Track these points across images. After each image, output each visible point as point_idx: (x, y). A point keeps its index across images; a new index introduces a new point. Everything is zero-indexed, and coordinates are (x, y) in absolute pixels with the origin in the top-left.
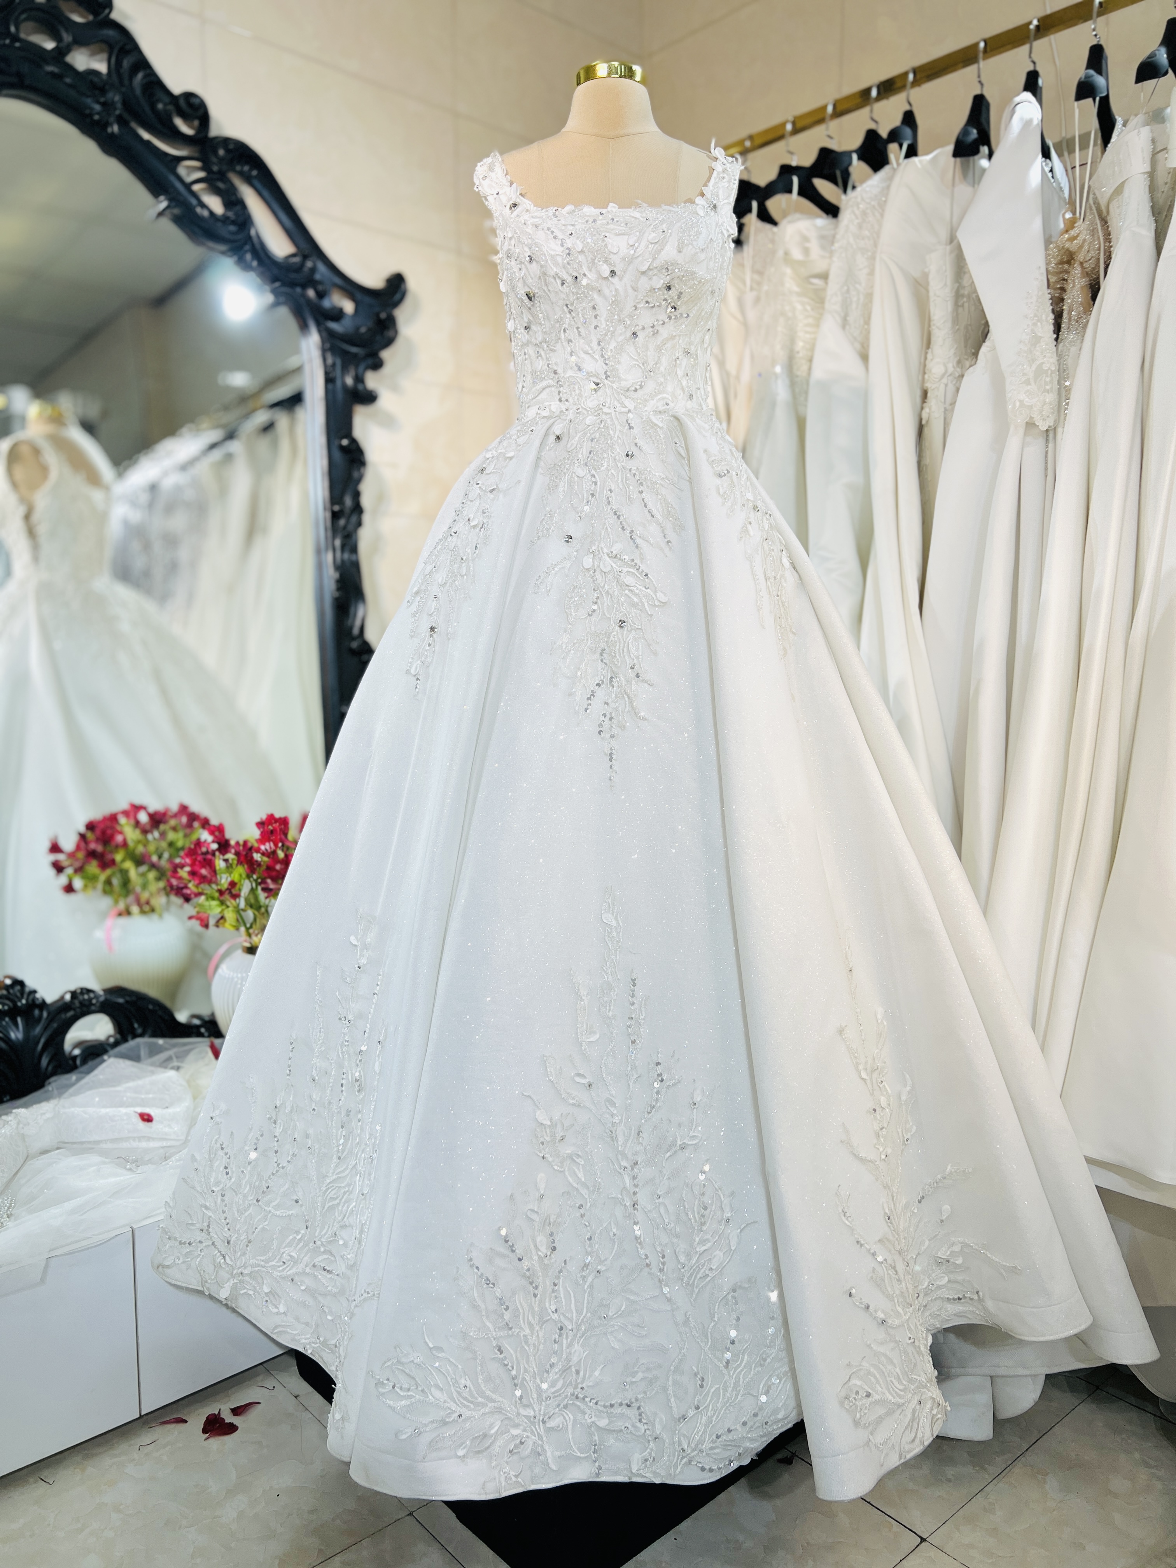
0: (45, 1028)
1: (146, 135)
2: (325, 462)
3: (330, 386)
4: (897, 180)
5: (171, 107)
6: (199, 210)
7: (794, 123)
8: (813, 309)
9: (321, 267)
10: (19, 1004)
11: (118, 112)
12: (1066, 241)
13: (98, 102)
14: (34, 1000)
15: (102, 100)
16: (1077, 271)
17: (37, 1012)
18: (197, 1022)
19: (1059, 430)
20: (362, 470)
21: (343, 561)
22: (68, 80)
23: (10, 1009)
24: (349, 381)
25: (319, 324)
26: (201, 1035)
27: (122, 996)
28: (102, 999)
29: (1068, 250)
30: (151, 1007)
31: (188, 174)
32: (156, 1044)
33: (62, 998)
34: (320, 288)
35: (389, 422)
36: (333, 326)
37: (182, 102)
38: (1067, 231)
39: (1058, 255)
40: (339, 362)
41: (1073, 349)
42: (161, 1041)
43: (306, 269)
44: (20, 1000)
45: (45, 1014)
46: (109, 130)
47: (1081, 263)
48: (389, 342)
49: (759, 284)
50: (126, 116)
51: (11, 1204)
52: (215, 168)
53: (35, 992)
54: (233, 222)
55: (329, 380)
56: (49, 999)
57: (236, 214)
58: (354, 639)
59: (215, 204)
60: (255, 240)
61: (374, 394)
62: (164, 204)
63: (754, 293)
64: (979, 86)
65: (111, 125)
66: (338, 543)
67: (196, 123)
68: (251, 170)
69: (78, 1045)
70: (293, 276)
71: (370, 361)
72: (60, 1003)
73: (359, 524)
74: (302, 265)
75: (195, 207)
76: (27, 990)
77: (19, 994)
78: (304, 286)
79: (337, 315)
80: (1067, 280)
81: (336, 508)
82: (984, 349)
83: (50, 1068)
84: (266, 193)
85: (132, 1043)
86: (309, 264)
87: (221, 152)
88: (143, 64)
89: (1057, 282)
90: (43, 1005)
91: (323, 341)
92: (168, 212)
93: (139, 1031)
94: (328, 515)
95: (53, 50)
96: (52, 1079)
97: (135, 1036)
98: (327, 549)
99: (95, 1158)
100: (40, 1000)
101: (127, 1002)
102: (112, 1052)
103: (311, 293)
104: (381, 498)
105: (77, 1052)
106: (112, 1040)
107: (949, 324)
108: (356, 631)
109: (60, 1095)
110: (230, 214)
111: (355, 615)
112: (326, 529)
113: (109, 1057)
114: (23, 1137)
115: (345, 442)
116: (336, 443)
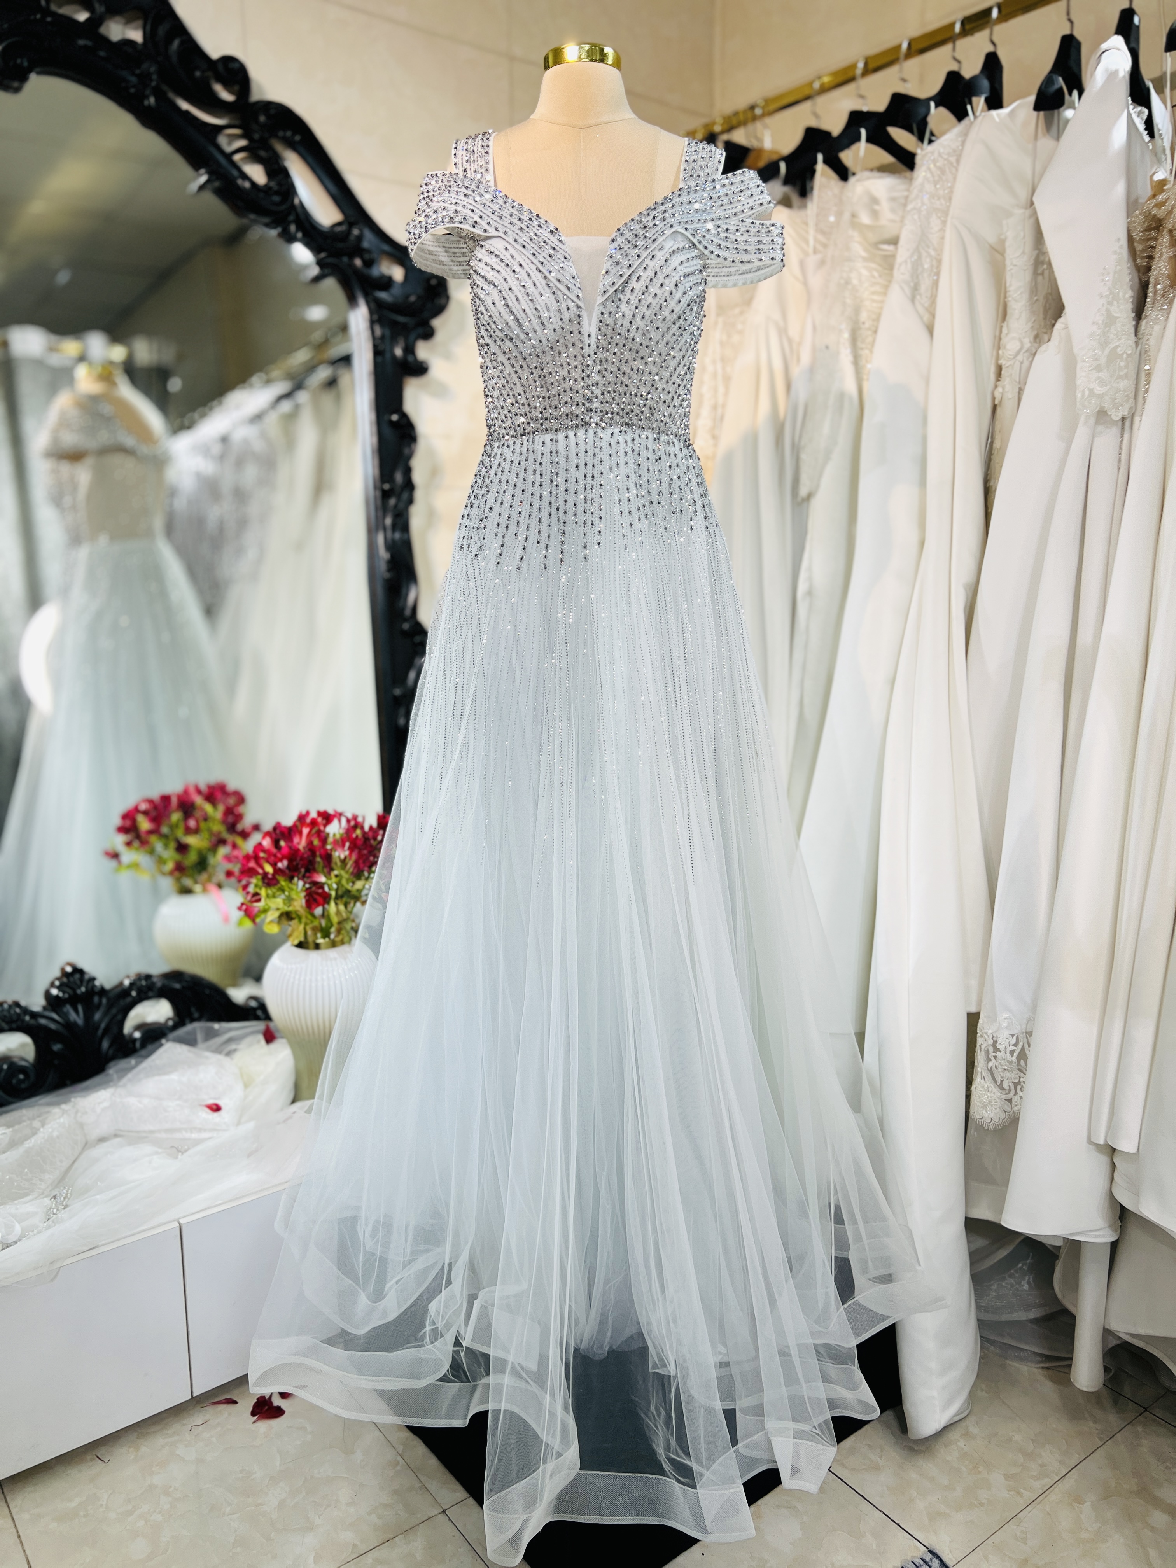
0: (105, 1014)
1: (184, 105)
2: (375, 440)
3: (380, 359)
4: (973, 135)
5: (209, 74)
6: (240, 182)
7: (866, 64)
8: (880, 276)
9: (368, 235)
10: (79, 992)
11: (154, 84)
12: (1153, 207)
13: (133, 74)
14: (94, 986)
15: (138, 72)
16: (1165, 239)
17: (96, 999)
18: (253, 1004)
19: (1137, 419)
20: (413, 446)
21: (393, 541)
22: (102, 54)
23: (70, 996)
24: (399, 352)
25: (367, 295)
26: (257, 1018)
27: (180, 982)
28: (159, 984)
29: (1155, 216)
30: (207, 991)
31: (230, 144)
32: (213, 1028)
33: (121, 984)
34: (367, 256)
35: (442, 391)
36: (383, 295)
37: (220, 67)
38: (1154, 196)
39: (1144, 222)
40: (388, 332)
41: (1157, 328)
42: (216, 1026)
43: (352, 238)
44: (79, 987)
45: (104, 1001)
46: (146, 103)
47: (1170, 231)
48: (439, 310)
49: (825, 246)
50: (165, 88)
51: (67, 1194)
52: (256, 136)
53: (94, 979)
54: (277, 193)
55: (378, 352)
56: (108, 986)
57: (280, 184)
58: (405, 620)
59: (257, 173)
60: (299, 210)
61: (425, 366)
62: (203, 179)
63: (818, 257)
64: (1068, 24)
65: (147, 97)
66: (388, 521)
67: (236, 88)
68: (294, 134)
69: (139, 1027)
70: (340, 245)
71: (420, 330)
72: (119, 990)
73: (411, 501)
74: (348, 233)
75: (235, 179)
76: (86, 977)
77: (78, 982)
78: (352, 256)
79: (387, 283)
80: (1155, 247)
81: (387, 486)
82: (1059, 325)
83: (111, 1052)
84: (310, 159)
85: (189, 1027)
86: (356, 232)
87: (262, 119)
88: (179, 29)
89: (1143, 251)
90: (103, 991)
91: (371, 312)
92: (209, 186)
93: (196, 1015)
94: (379, 494)
95: (87, 20)
96: (112, 1064)
97: (193, 1020)
98: (377, 529)
99: (148, 1149)
100: (99, 987)
101: (183, 987)
102: (172, 1035)
103: (358, 262)
104: (435, 472)
105: (137, 1035)
106: (171, 1023)
107: (1026, 296)
108: (408, 612)
109: (120, 1078)
110: (272, 184)
111: (407, 595)
112: (376, 509)
113: (168, 1041)
114: (81, 1126)
115: (395, 417)
116: (386, 417)
